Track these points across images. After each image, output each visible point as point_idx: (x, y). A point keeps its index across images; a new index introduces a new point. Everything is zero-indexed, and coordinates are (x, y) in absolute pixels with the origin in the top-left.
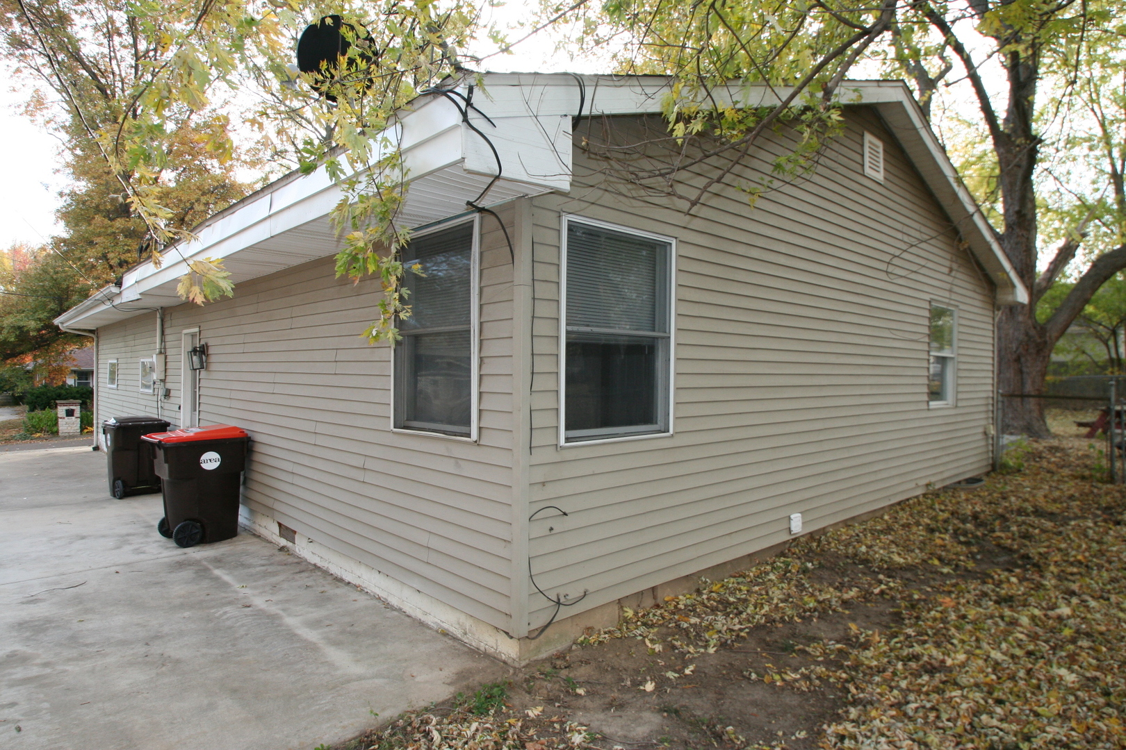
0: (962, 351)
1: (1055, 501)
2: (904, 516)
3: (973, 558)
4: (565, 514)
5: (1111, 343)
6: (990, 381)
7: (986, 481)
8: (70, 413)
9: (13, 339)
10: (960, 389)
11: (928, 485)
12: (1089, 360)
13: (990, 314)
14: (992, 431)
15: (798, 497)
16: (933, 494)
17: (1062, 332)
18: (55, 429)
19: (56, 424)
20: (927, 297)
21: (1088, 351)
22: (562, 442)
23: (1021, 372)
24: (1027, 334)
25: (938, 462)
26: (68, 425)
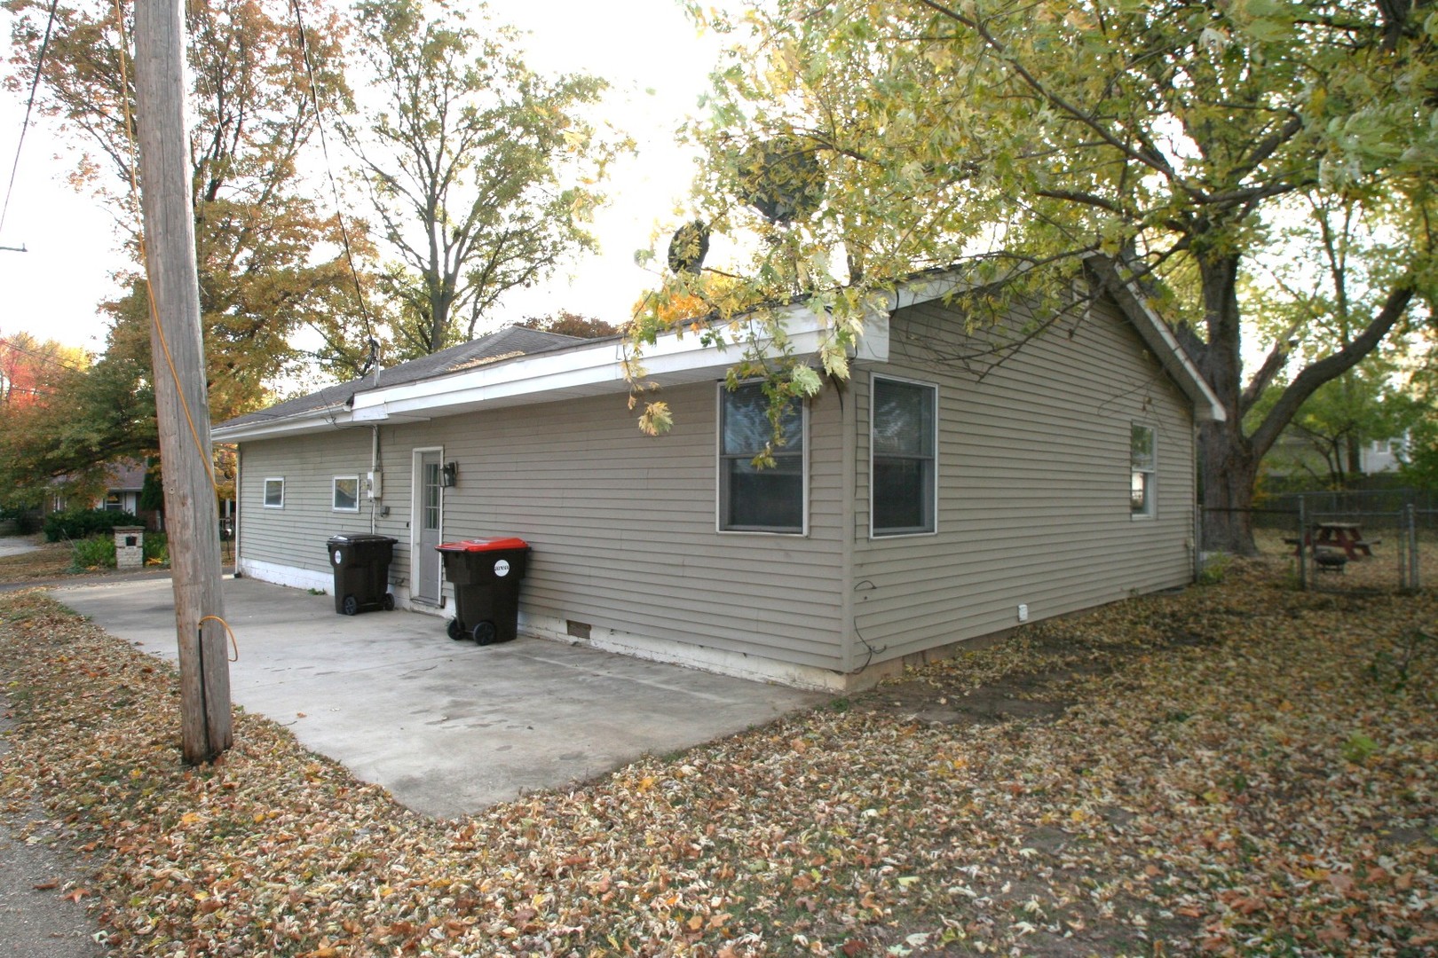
0: (1163, 468)
1: (1246, 604)
2: (1110, 615)
3: (1168, 639)
4: (874, 588)
5: (1332, 456)
6: (1190, 496)
7: (1186, 590)
8: (131, 542)
9: (72, 455)
10: (1161, 503)
11: (1132, 591)
12: (1308, 474)
13: (1189, 431)
14: (1192, 544)
15: (1023, 591)
16: (1136, 599)
17: (1270, 444)
18: (112, 560)
19: (113, 554)
20: (1129, 418)
21: (1308, 465)
22: (871, 536)
23: (1227, 487)
24: (1232, 447)
25: (1143, 569)
26: (129, 555)
